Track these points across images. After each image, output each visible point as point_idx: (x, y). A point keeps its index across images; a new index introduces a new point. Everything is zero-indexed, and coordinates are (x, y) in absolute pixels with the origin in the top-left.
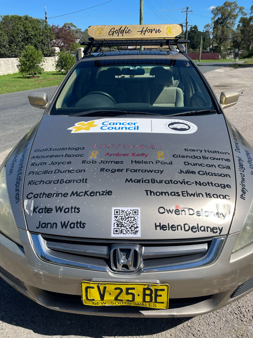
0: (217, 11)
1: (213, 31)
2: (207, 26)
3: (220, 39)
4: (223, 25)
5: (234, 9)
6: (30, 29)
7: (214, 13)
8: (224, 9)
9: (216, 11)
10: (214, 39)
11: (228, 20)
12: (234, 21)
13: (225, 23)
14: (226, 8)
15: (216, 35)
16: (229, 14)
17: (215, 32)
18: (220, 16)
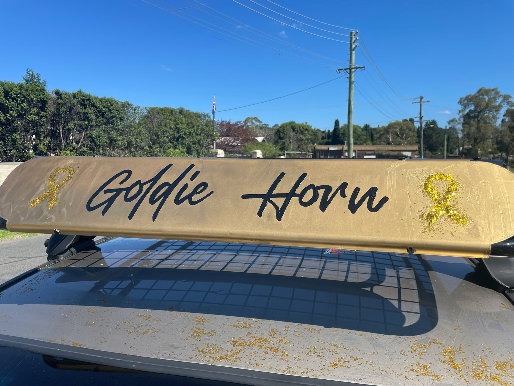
0: (468, 101)
1: (462, 128)
2: (452, 121)
3: (476, 140)
4: (478, 120)
5: (495, 99)
6: (184, 126)
7: (462, 103)
8: (478, 98)
9: (466, 101)
10: (465, 138)
11: (486, 113)
12: (497, 114)
13: (481, 117)
14: (481, 97)
15: (468, 134)
16: (487, 105)
17: (467, 130)
18: (472, 108)
